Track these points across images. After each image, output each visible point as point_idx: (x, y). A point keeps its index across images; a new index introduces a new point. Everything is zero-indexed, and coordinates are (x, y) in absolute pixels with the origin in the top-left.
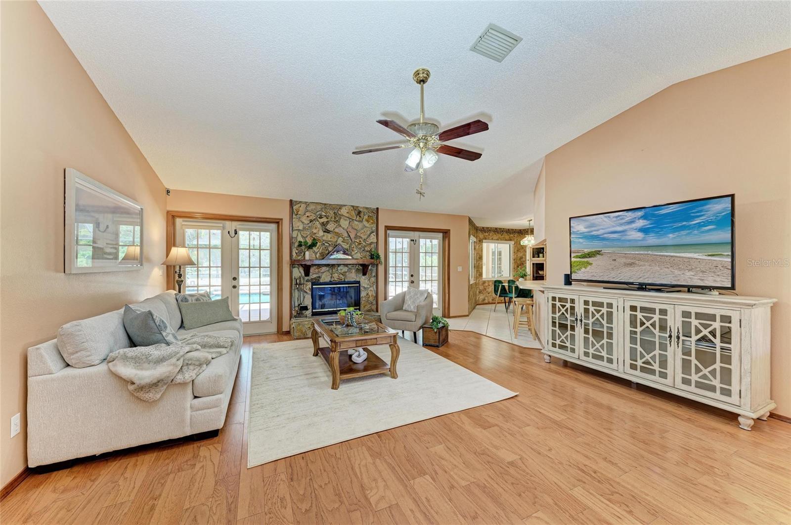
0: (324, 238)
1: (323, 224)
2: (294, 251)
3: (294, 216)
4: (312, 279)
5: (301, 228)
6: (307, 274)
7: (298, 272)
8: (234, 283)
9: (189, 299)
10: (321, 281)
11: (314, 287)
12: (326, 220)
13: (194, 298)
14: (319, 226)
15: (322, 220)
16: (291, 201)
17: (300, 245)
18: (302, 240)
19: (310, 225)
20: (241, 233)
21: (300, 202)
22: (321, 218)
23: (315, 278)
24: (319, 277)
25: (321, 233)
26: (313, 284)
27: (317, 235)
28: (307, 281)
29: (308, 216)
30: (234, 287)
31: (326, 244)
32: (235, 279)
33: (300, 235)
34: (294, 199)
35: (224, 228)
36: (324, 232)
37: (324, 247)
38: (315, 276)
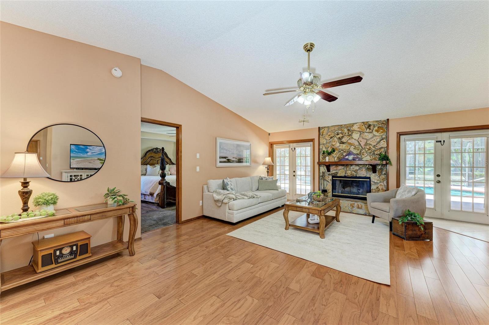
0: (340, 148)
1: (339, 138)
2: (321, 157)
3: (321, 136)
4: (332, 173)
5: (325, 143)
6: (329, 170)
7: (323, 169)
8: (294, 174)
9: (263, 178)
10: (338, 175)
11: (333, 178)
12: (342, 135)
13: (265, 179)
14: (337, 140)
15: (338, 136)
16: (319, 128)
17: (324, 153)
18: (325, 150)
19: (331, 140)
20: (296, 148)
21: (325, 127)
22: (338, 135)
23: (334, 173)
24: (337, 173)
25: (338, 144)
26: (333, 177)
27: (335, 146)
28: (329, 175)
29: (329, 135)
30: (294, 176)
31: (342, 151)
32: (294, 172)
33: (324, 147)
34: (321, 126)
35: (289, 147)
36: (340, 143)
37: (340, 153)
38: (334, 172)
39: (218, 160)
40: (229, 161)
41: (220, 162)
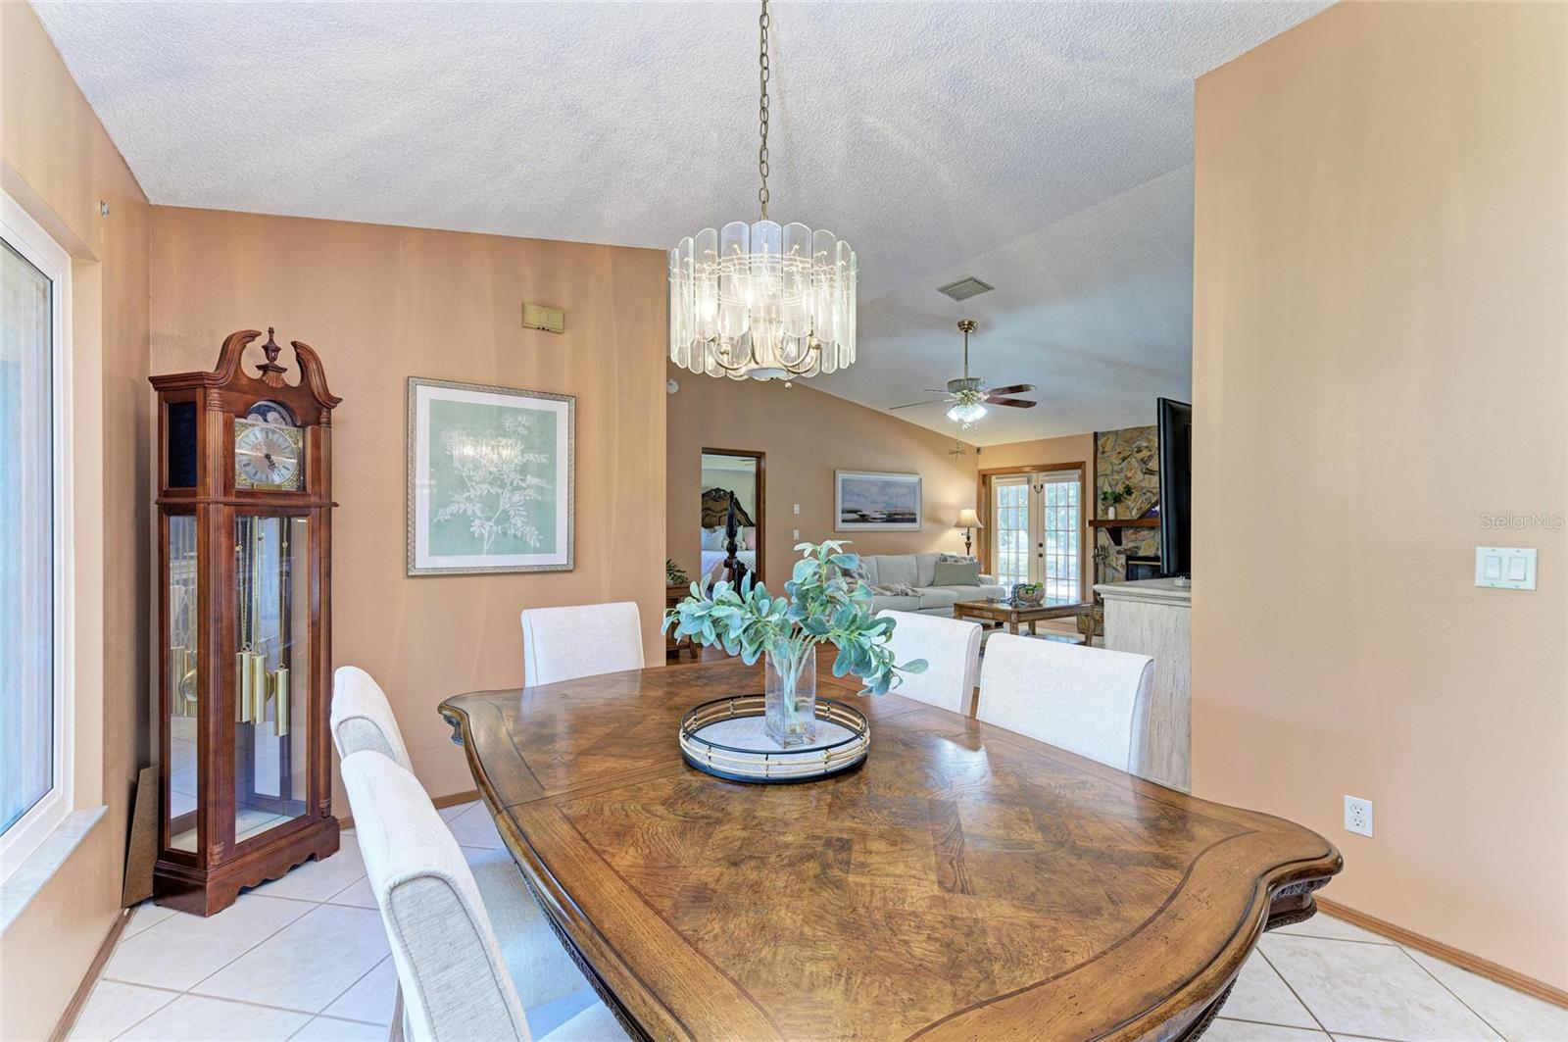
0: (1144, 484)
1: (1143, 461)
2: (1100, 507)
3: (1099, 455)
4: (1125, 550)
5: (1108, 472)
6: (1118, 541)
7: (1104, 538)
8: (1040, 550)
9: (949, 559)
10: (1141, 553)
11: (1130, 562)
12: (1149, 453)
13: (953, 559)
14: (1136, 465)
15: (1139, 456)
16: (1096, 434)
17: (1105, 499)
18: (1110, 491)
19: (1123, 465)
20: (1047, 486)
21: (1108, 433)
22: (1139, 451)
23: (1129, 549)
24: (1137, 547)
25: (1140, 476)
26: (1129, 558)
27: (1132, 480)
28: (1119, 552)
29: (1119, 453)
30: (1041, 555)
31: (1148, 494)
32: (1041, 545)
33: (1107, 483)
34: (1099, 430)
35: (1029, 482)
36: (1146, 473)
37: (1144, 498)
38: (1131, 545)
39: (839, 516)
40: (864, 519)
41: (843, 521)
